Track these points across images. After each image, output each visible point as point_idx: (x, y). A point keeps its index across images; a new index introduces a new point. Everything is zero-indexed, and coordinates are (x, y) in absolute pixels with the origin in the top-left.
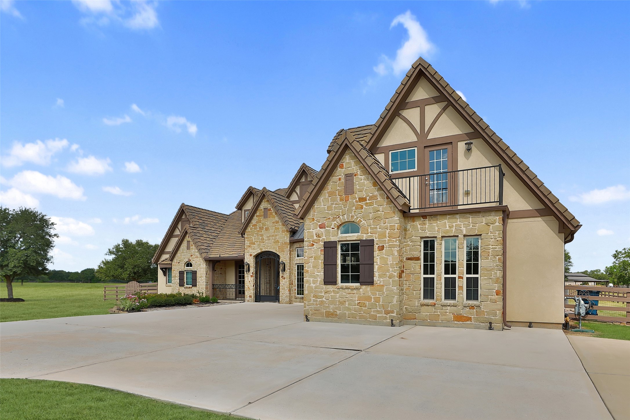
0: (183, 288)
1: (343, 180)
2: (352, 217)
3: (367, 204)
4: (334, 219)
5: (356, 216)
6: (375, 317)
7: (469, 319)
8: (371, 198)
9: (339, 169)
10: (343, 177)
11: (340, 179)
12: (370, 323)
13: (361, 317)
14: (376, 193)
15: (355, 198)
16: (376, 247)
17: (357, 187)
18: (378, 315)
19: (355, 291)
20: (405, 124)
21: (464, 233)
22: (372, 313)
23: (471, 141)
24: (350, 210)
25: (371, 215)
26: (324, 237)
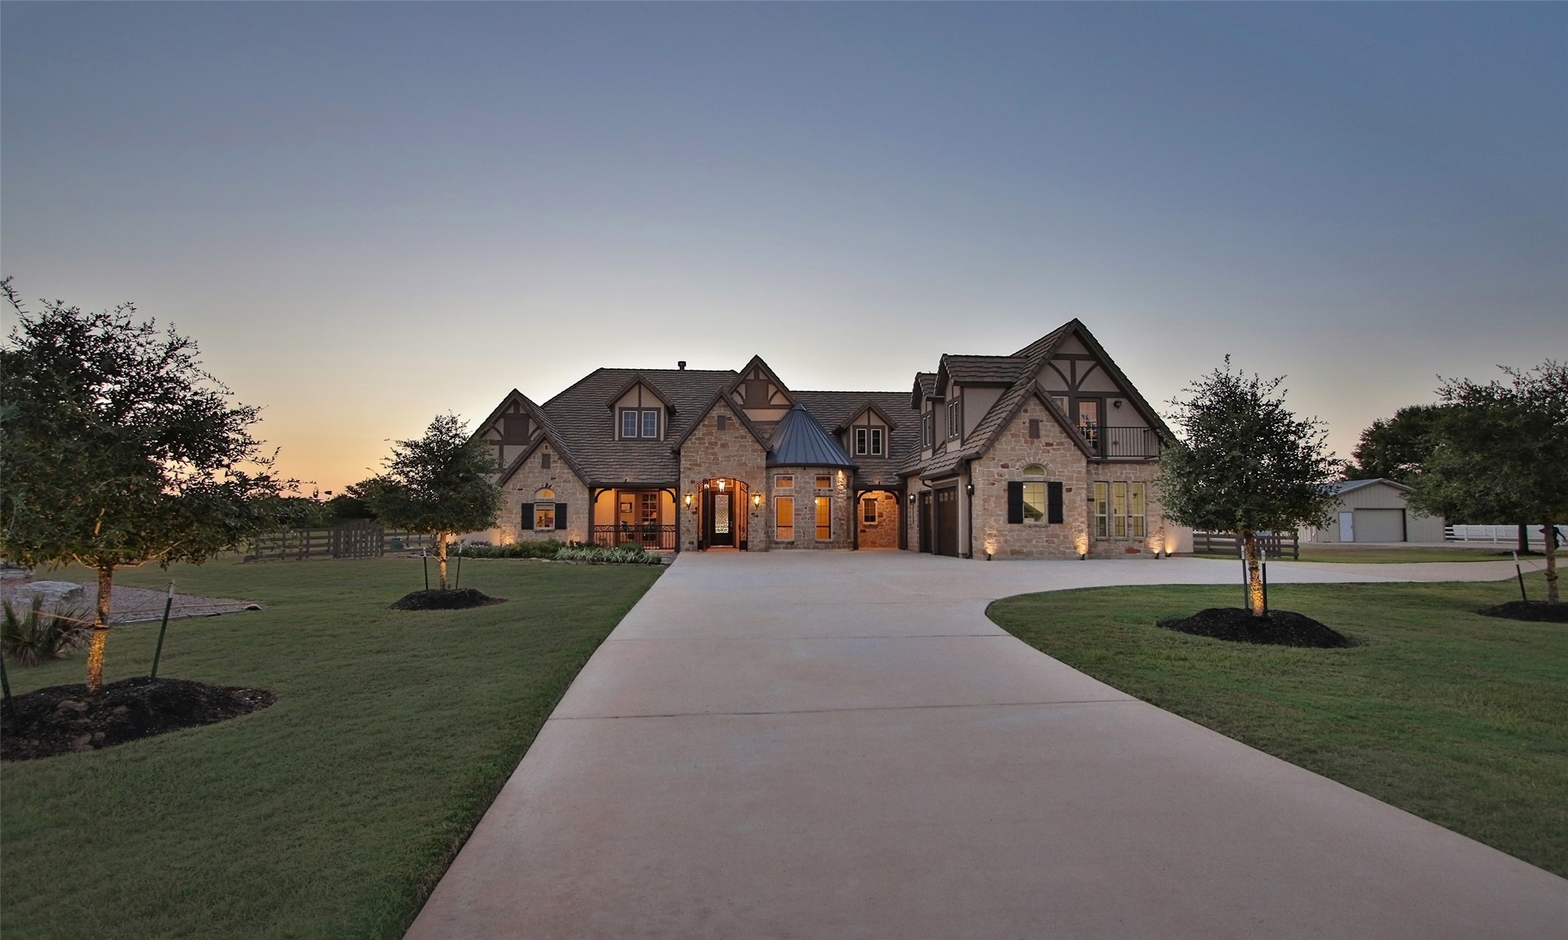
0: (531, 532)
1: (1027, 424)
2: (1039, 459)
3: (1054, 449)
4: (1018, 460)
5: (1043, 459)
6: (1064, 553)
7: (1139, 551)
8: (1059, 444)
9: (1023, 414)
10: (1027, 421)
11: (1024, 423)
12: (1059, 559)
13: (1050, 553)
14: (1063, 440)
15: (1041, 442)
16: (1064, 490)
17: (1042, 432)
18: (1067, 551)
19: (1043, 529)
20: (1056, 373)
21: (1133, 479)
22: (1061, 549)
23: (1120, 400)
24: (1036, 454)
25: (1058, 459)
26: (1007, 477)
